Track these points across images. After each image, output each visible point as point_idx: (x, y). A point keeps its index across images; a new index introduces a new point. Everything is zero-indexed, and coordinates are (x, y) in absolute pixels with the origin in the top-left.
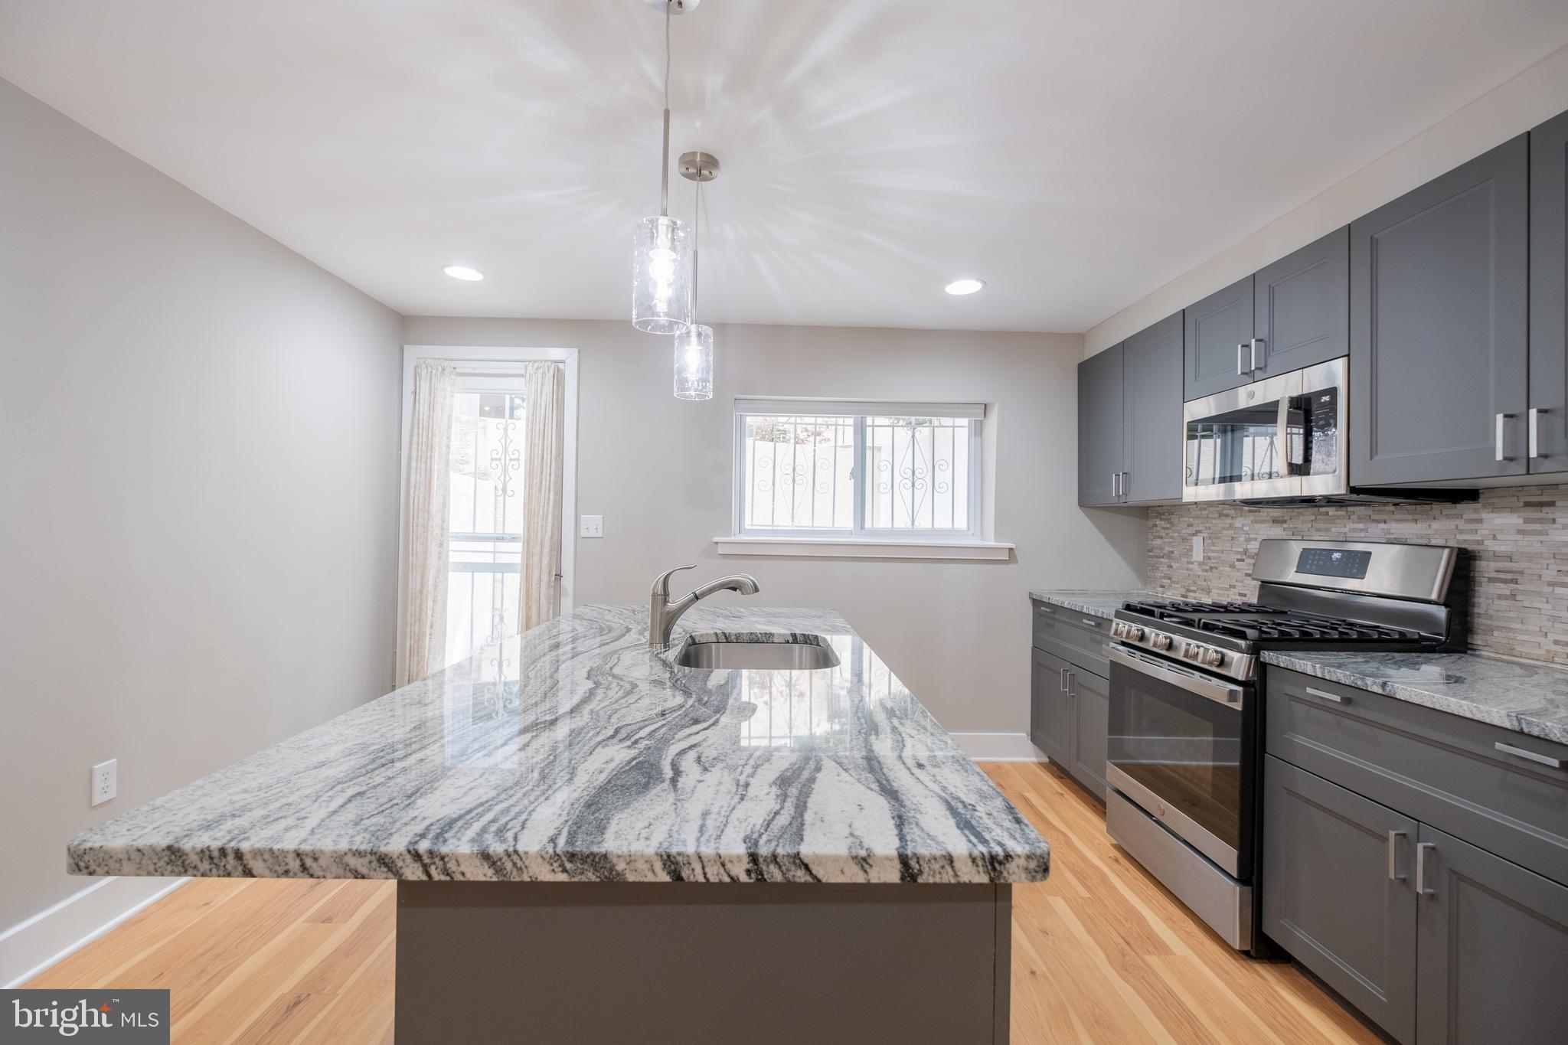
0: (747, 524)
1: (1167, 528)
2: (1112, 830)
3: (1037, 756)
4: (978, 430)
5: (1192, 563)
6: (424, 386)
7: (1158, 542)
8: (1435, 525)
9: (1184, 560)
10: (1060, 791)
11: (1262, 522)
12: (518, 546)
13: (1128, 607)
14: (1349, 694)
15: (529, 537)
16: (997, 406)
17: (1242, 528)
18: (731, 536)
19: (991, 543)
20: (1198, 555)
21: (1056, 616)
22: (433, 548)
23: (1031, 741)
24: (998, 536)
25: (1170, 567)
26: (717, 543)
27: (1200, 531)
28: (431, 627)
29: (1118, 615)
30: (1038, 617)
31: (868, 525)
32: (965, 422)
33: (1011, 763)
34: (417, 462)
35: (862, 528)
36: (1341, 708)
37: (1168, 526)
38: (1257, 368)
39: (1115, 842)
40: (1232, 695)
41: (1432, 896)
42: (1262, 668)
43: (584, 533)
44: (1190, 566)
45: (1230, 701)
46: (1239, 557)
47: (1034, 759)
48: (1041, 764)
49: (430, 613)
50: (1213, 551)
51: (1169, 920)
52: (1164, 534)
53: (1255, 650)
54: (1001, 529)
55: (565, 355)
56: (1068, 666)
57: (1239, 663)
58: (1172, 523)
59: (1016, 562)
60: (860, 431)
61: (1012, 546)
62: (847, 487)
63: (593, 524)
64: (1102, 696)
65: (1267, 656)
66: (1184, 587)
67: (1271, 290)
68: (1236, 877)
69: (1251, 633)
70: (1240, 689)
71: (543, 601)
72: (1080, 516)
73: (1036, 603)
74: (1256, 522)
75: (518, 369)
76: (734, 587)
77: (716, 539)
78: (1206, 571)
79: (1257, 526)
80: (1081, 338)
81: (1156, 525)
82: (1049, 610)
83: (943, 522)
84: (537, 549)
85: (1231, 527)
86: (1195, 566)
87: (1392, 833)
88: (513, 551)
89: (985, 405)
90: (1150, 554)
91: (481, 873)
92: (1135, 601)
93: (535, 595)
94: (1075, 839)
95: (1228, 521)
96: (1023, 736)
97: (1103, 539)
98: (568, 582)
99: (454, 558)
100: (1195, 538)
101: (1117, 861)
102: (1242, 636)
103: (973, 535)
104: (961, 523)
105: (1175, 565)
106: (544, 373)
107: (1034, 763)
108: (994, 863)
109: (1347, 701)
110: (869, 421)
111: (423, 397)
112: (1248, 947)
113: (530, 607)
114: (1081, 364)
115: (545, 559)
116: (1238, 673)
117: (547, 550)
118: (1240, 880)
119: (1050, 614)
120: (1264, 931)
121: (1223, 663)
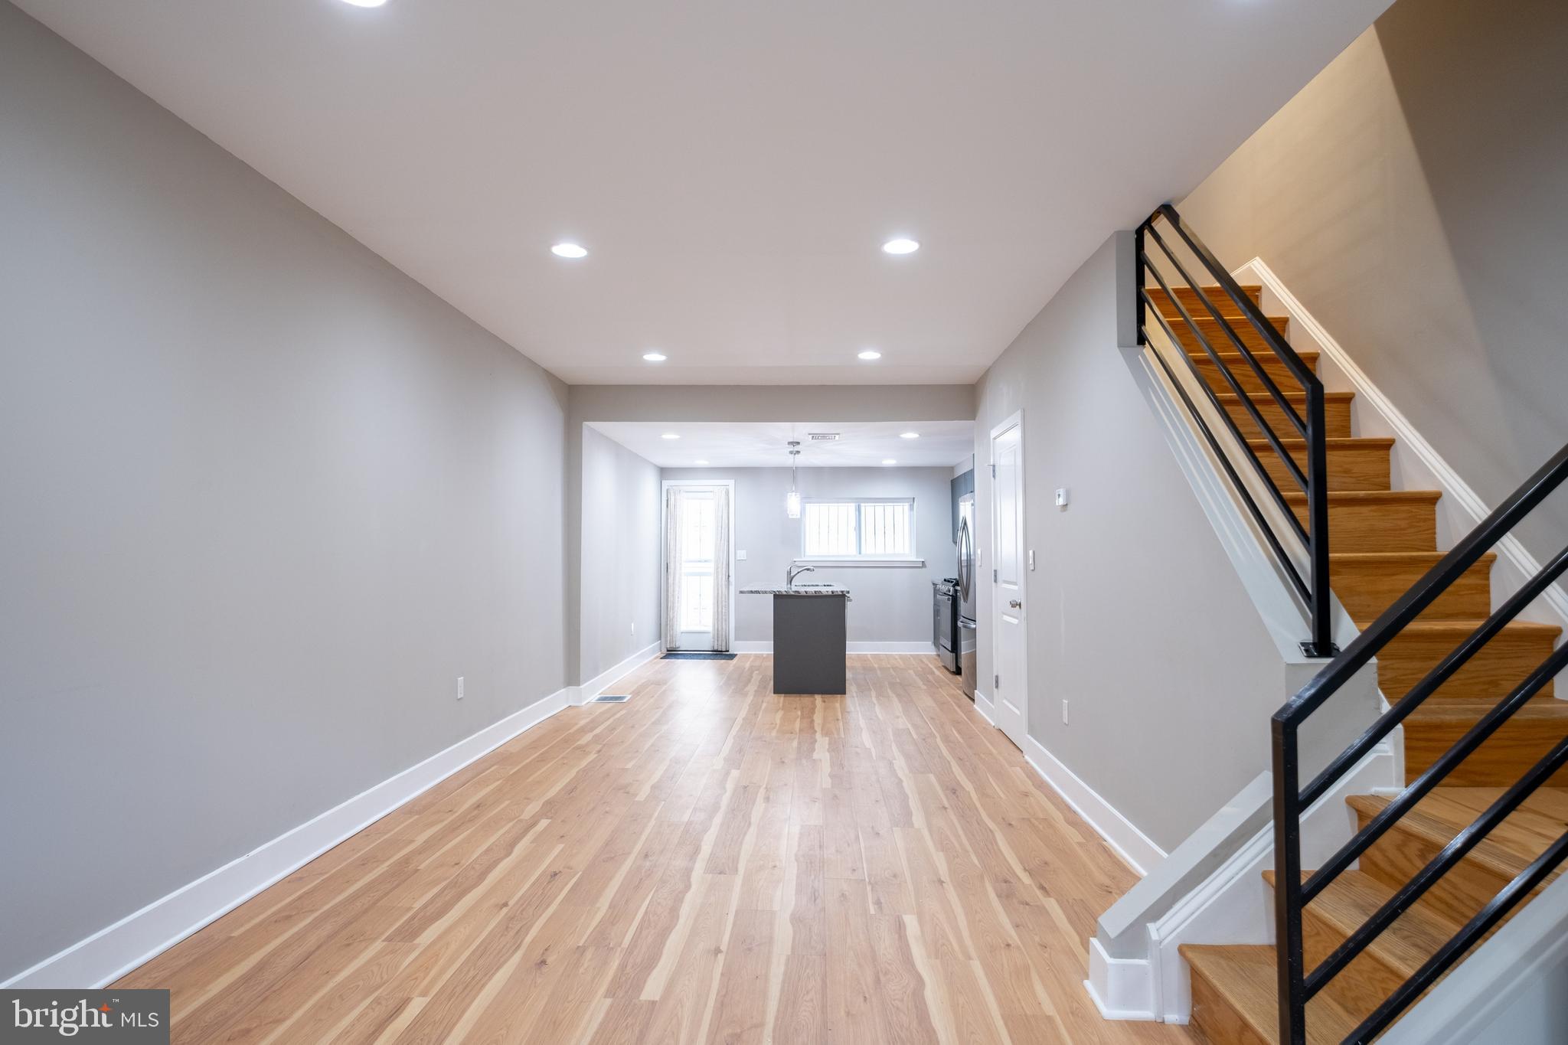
0: (807, 553)
4: (911, 508)
6: (673, 497)
12: (712, 565)
13: (945, 580)
15: (717, 561)
16: (918, 498)
19: (916, 559)
22: (678, 564)
23: (932, 645)
24: (918, 555)
28: (679, 598)
31: (863, 552)
32: (907, 504)
35: (860, 553)
39: (943, 664)
40: (948, 599)
42: (956, 591)
43: (738, 558)
49: (677, 592)
51: (941, 672)
53: (954, 586)
54: (918, 552)
55: (731, 483)
57: (952, 589)
59: (925, 567)
60: (859, 510)
61: (922, 557)
62: (853, 534)
63: (742, 554)
65: (957, 588)
68: (950, 650)
71: (724, 587)
72: (953, 545)
73: (932, 584)
75: (711, 489)
76: (808, 570)
77: (795, 560)
80: (952, 469)
83: (899, 550)
84: (720, 565)
88: (710, 568)
89: (913, 498)
91: (785, 593)
92: (947, 577)
93: (720, 584)
98: (732, 579)
99: (684, 570)
102: (952, 582)
103: (911, 555)
104: (907, 551)
106: (721, 491)
110: (862, 504)
111: (672, 502)
112: (955, 670)
113: (718, 590)
114: (952, 481)
115: (724, 569)
116: (951, 594)
117: (724, 566)
118: (952, 652)
120: (958, 665)
121: (949, 591)
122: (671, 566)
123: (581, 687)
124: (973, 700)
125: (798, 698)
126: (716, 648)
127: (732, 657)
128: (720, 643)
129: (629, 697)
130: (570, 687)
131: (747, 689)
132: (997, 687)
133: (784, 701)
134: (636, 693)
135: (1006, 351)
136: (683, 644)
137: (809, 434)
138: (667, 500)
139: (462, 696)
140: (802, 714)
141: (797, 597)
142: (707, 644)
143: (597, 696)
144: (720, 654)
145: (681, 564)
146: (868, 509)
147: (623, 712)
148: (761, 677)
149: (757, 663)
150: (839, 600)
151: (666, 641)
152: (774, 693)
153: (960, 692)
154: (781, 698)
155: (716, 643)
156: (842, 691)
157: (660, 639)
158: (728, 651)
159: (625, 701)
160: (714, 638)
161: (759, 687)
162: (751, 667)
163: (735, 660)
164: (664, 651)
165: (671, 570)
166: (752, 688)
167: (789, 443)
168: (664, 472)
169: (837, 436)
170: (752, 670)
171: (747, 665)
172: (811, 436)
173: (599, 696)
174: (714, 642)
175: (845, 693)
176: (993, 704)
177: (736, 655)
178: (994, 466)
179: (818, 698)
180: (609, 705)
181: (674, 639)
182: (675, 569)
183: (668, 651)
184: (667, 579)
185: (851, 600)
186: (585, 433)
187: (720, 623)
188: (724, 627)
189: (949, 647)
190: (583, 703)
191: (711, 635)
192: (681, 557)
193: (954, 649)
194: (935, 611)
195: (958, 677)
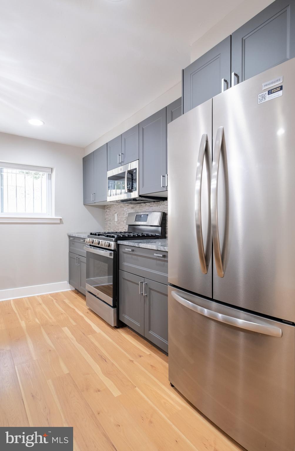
1: (109, 212)
2: (88, 304)
3: (71, 288)
5: (115, 222)
7: (107, 216)
8: (161, 207)
9: (113, 221)
10: (76, 297)
11: (129, 208)
13: (91, 234)
14: (133, 248)
16: (55, 169)
17: (125, 211)
19: (54, 217)
20: (116, 220)
21: (75, 240)
23: (69, 283)
24: (56, 214)
25: (110, 224)
27: (116, 212)
29: (89, 237)
30: (70, 241)
32: (45, 174)
33: (62, 292)
35: (3, 211)
36: (132, 253)
37: (109, 211)
38: (122, 162)
39: (89, 308)
40: (111, 254)
41: (146, 295)
42: (118, 246)
44: (115, 223)
45: (110, 256)
46: (125, 219)
47: (70, 289)
48: (73, 291)
50: (119, 218)
52: (108, 214)
53: (116, 241)
54: (57, 212)
56: (78, 256)
57: (113, 244)
58: (110, 210)
59: (63, 223)
61: (61, 218)
64: (85, 263)
65: (120, 242)
66: (113, 229)
67: (125, 140)
68: (112, 306)
69: (116, 236)
70: (113, 252)
72: (84, 207)
73: (70, 237)
74: (128, 209)
78: (118, 224)
79: (129, 209)
80: (84, 149)
81: (107, 211)
82: (72, 239)
83: (37, 210)
85: (123, 210)
86: (116, 223)
87: (140, 282)
89: (52, 169)
90: (106, 220)
92: (93, 232)
94: (76, 310)
95: (122, 208)
96: (66, 282)
97: (91, 215)
100: (115, 214)
101: (88, 313)
102: (113, 237)
103: (49, 215)
104: (47, 211)
105: (111, 223)
107: (70, 291)
109: (133, 251)
110: (4, 170)
112: (116, 325)
114: (83, 158)
116: (112, 248)
119: (73, 240)
120: (120, 319)
121: (109, 246)
189: (107, 300)
193: (116, 305)
194: (71, 258)
195: (121, 333)
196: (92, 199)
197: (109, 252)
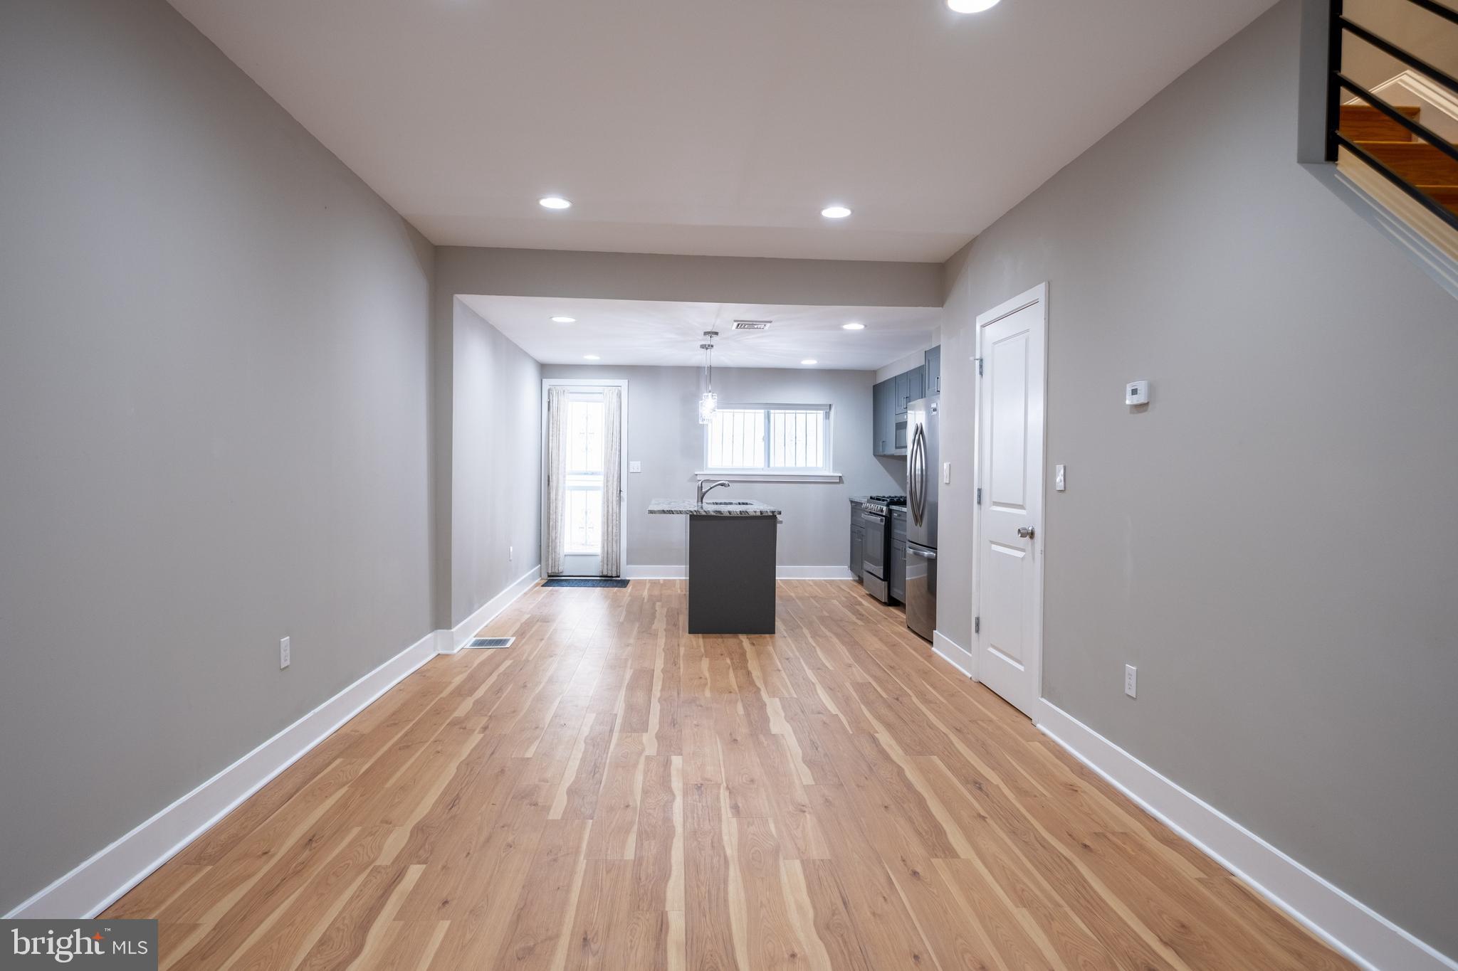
0: (709, 466)
2: (865, 587)
4: (827, 416)
6: (555, 399)
12: (601, 478)
13: (871, 498)
15: (607, 473)
16: (835, 406)
18: (703, 471)
19: (832, 474)
22: (561, 477)
23: (850, 569)
24: (835, 470)
26: (697, 475)
28: (562, 516)
29: (867, 501)
30: (853, 508)
31: (772, 465)
32: (822, 412)
33: (840, 580)
34: (553, 436)
35: (769, 466)
36: (900, 518)
39: (868, 593)
40: (882, 520)
42: (890, 511)
43: (631, 471)
45: (881, 522)
47: (851, 578)
48: (855, 580)
49: (560, 509)
51: (870, 603)
53: (888, 505)
54: (836, 466)
55: (623, 383)
56: (858, 529)
57: (885, 508)
59: (843, 483)
60: (768, 417)
61: (841, 475)
62: (761, 445)
63: (636, 466)
65: (894, 507)
68: (882, 578)
69: (889, 500)
70: (884, 518)
71: (615, 503)
72: (875, 459)
73: (852, 502)
75: (600, 389)
76: (722, 485)
77: (696, 473)
80: (874, 373)
83: (811, 464)
84: (611, 478)
88: (599, 481)
89: (830, 406)
91: (704, 514)
92: (874, 495)
93: (610, 500)
96: (846, 568)
97: (886, 473)
98: (624, 494)
99: (568, 484)
102: (886, 501)
103: (825, 469)
104: (820, 464)
106: (612, 393)
107: (850, 580)
108: (773, 512)
109: (899, 515)
110: (772, 411)
111: (554, 405)
112: (887, 601)
113: (608, 506)
114: (874, 386)
115: (615, 483)
116: (884, 514)
117: (615, 479)
118: (883, 580)
119: (855, 506)
120: (891, 594)
121: (882, 511)
122: (554, 479)
123: (452, 630)
124: (931, 643)
125: (720, 640)
126: (605, 573)
127: (624, 583)
128: (610, 567)
129: (512, 640)
130: (439, 631)
131: (654, 627)
132: (977, 631)
133: (704, 642)
134: (521, 634)
135: (1011, 212)
136: (567, 568)
137: (735, 321)
138: (549, 402)
139: (288, 663)
140: (733, 663)
141: (718, 518)
142: (594, 569)
143: (471, 639)
144: (611, 580)
145: (564, 477)
146: (777, 415)
147: (508, 663)
148: (666, 609)
149: (656, 592)
150: (768, 521)
151: (547, 565)
152: (689, 633)
153: (906, 630)
154: (699, 641)
155: (605, 566)
156: (771, 630)
157: (540, 563)
158: (619, 577)
159: (508, 645)
160: (603, 561)
161: (668, 623)
162: (650, 596)
163: (629, 588)
164: (545, 576)
165: (553, 484)
166: (660, 625)
167: (706, 333)
168: (545, 369)
169: (768, 325)
170: (653, 600)
171: (645, 594)
172: (736, 324)
173: (475, 639)
174: (603, 566)
175: (774, 633)
176: (971, 653)
177: (629, 581)
178: (981, 360)
179: (744, 638)
180: (488, 652)
181: (557, 563)
182: (558, 482)
183: (549, 576)
184: (549, 494)
185: (781, 522)
186: (457, 311)
187: (610, 544)
188: (615, 550)
189: (880, 573)
190: (455, 651)
191: (600, 558)
192: (565, 468)
193: (887, 576)
194: (852, 532)
195: (892, 609)
196: (881, 449)
197: (879, 518)
